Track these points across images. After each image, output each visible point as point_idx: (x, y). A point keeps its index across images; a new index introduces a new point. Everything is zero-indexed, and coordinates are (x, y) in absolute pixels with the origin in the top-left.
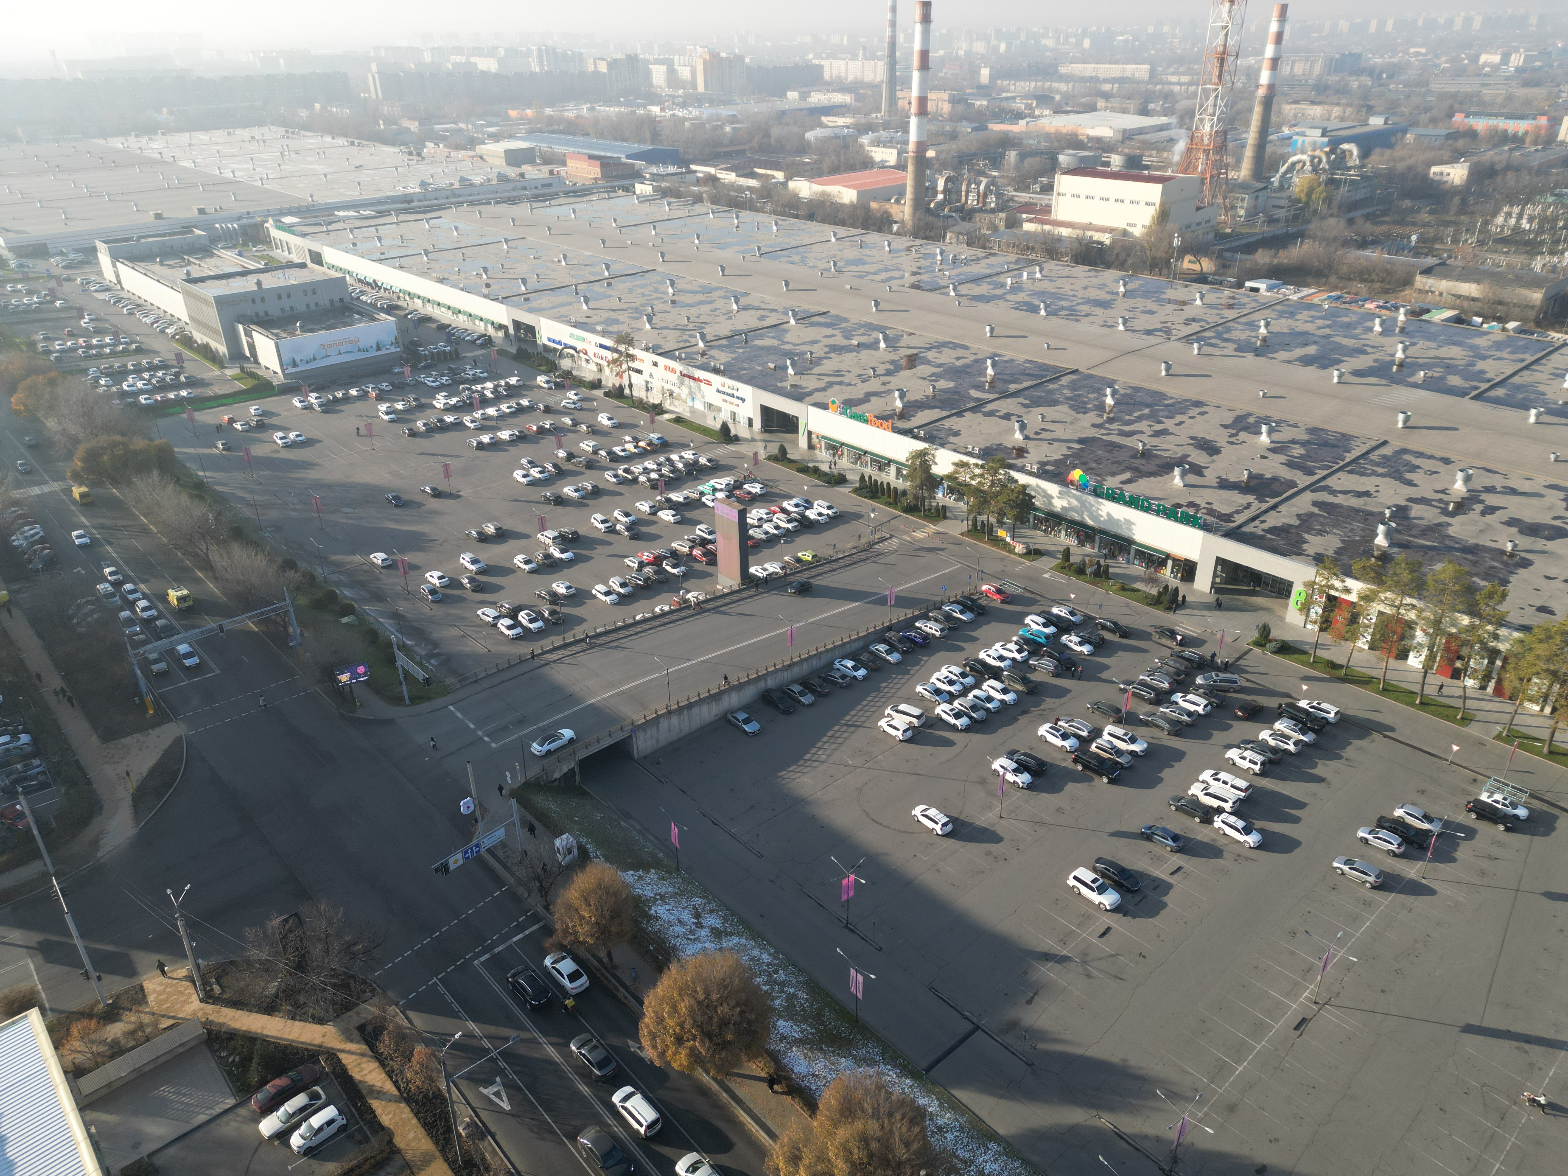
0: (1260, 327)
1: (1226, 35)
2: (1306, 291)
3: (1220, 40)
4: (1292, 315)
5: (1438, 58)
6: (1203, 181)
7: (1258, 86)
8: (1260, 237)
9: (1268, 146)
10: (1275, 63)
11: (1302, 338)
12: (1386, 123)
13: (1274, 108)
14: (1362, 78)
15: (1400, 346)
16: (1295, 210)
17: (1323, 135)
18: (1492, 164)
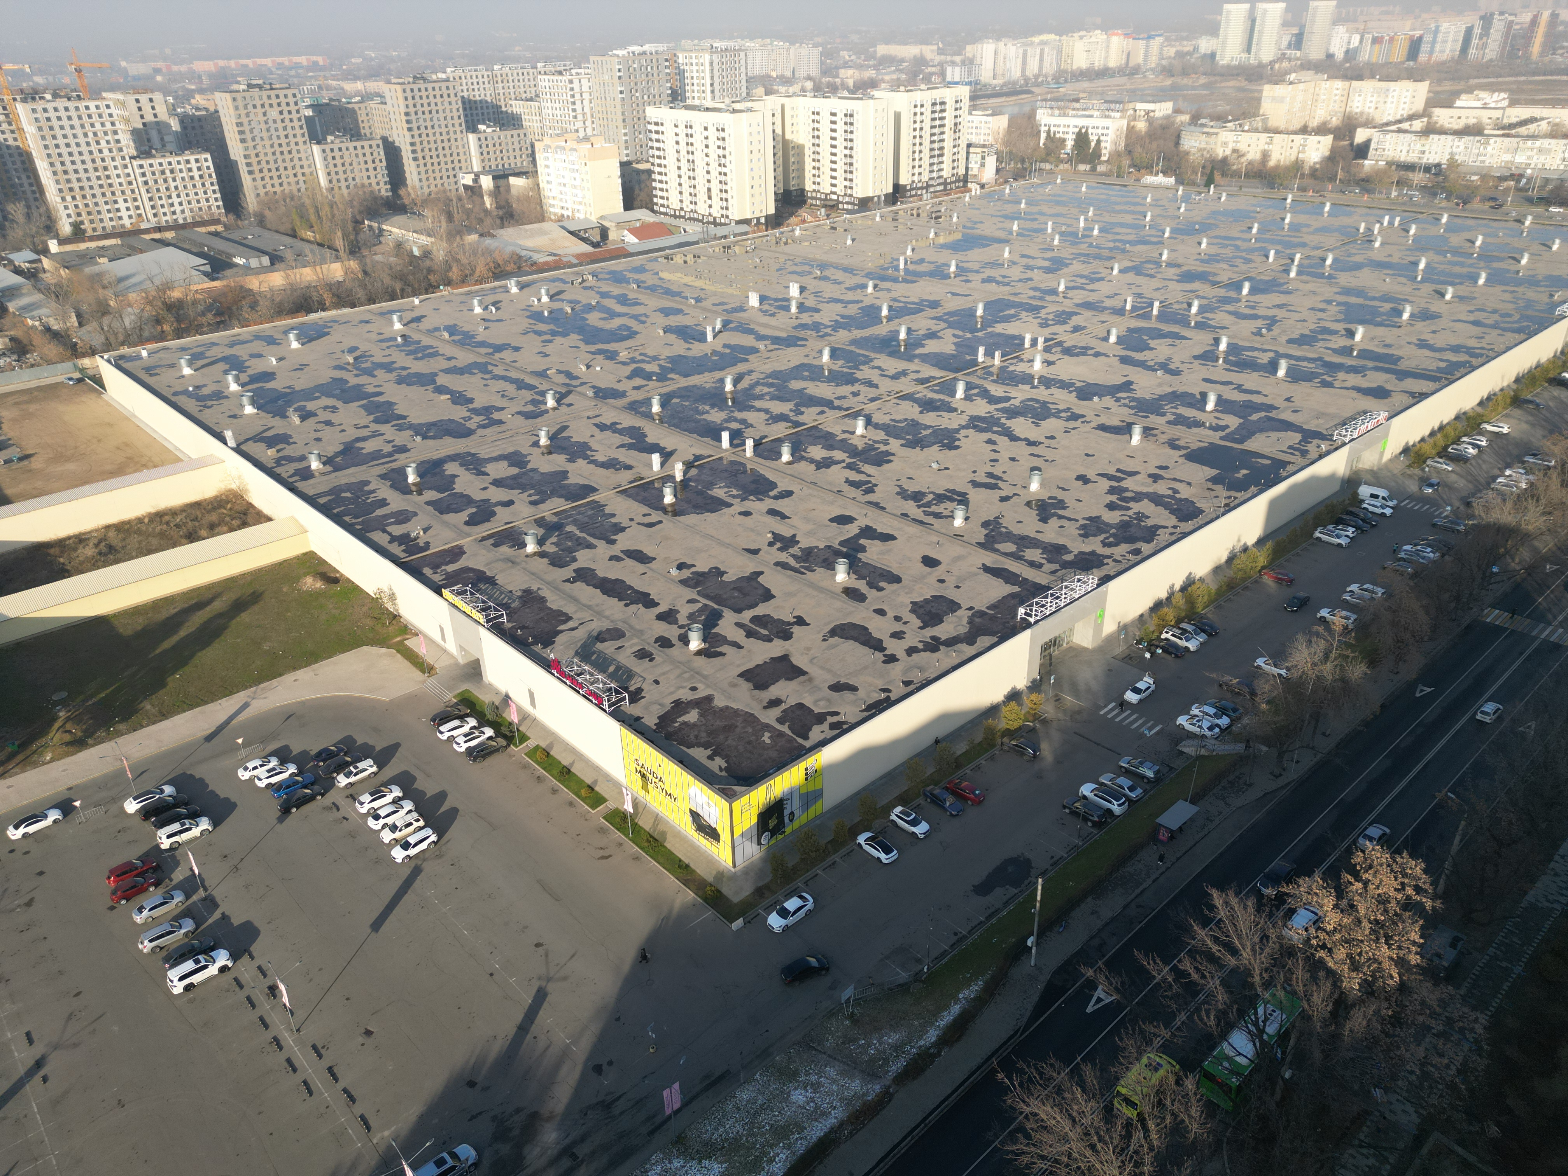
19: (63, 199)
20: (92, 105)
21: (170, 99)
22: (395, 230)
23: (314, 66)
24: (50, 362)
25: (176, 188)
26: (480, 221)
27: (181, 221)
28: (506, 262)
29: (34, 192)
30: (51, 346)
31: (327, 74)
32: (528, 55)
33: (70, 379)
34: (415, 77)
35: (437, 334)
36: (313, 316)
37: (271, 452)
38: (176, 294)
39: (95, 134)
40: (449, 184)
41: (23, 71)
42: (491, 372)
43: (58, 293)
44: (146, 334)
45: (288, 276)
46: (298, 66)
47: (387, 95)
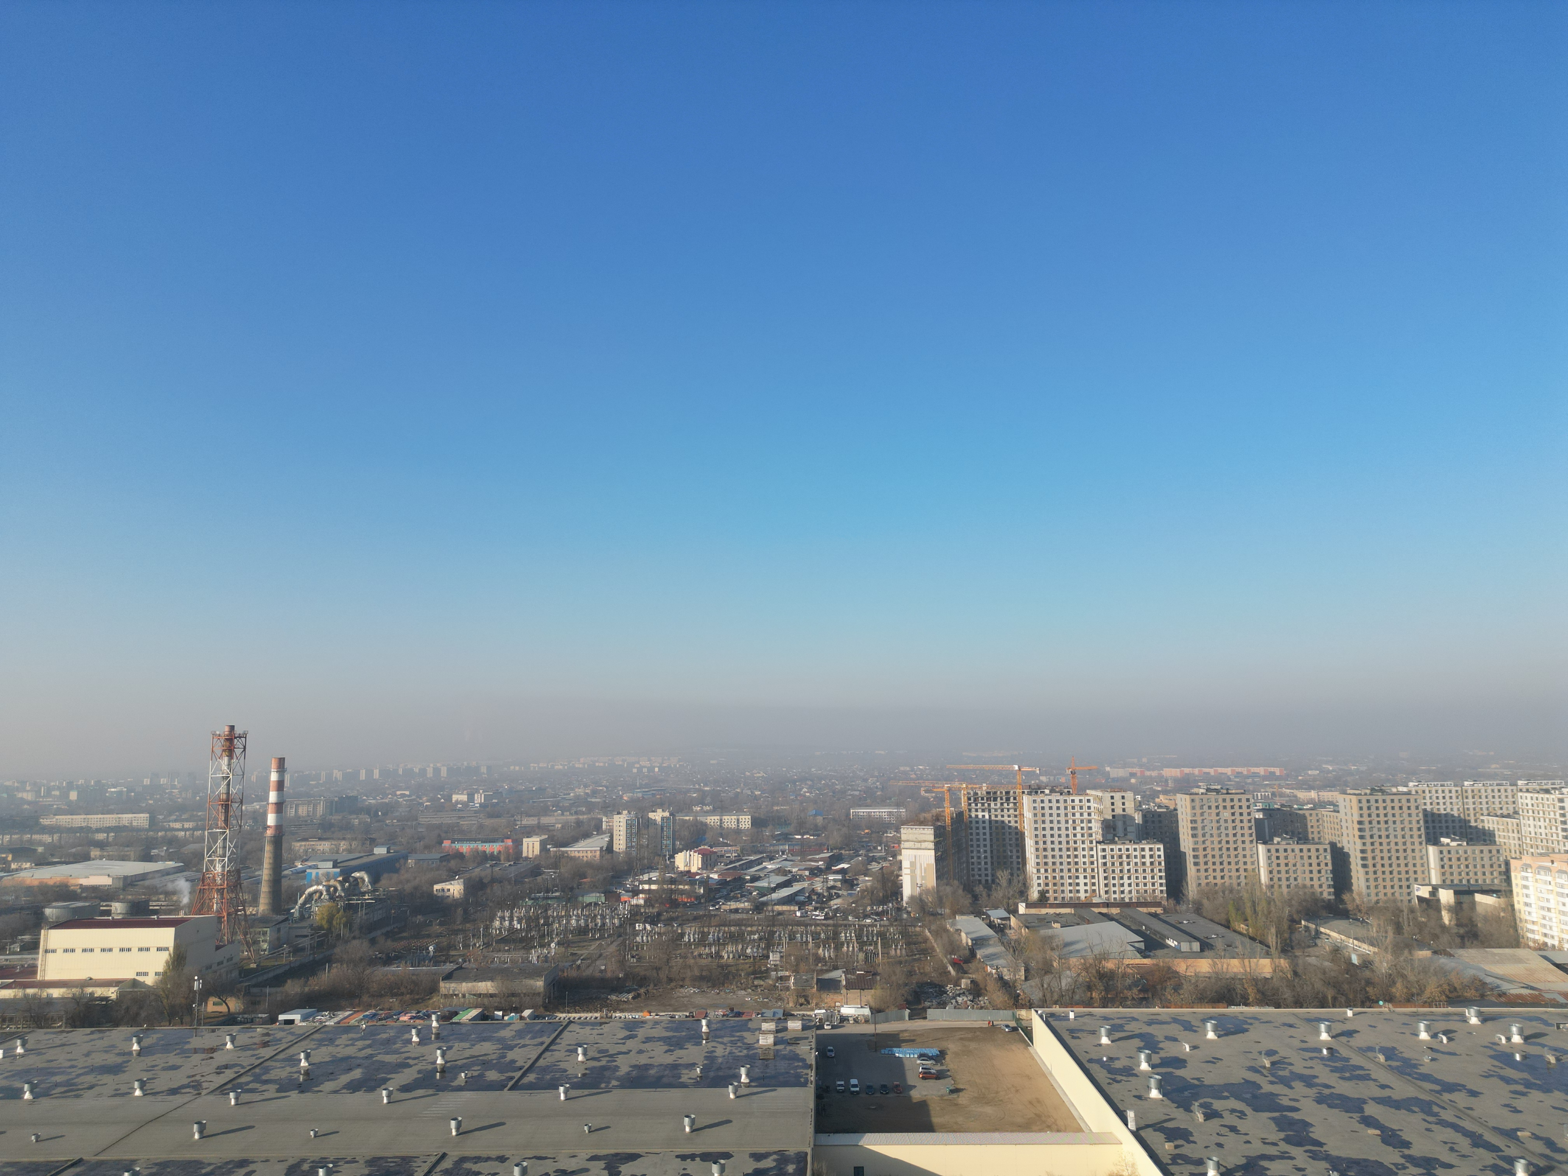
0: (301, 1060)
1: (228, 785)
2: (341, 1015)
3: (222, 788)
4: (331, 1041)
5: (421, 799)
6: (219, 919)
7: (266, 827)
8: (287, 968)
9: (283, 880)
10: (279, 807)
11: (345, 1064)
12: (388, 852)
13: (284, 846)
14: (361, 816)
15: (439, 1052)
16: (319, 937)
17: (334, 867)
18: (481, 880)
19: (1038, 871)
20: (1077, 799)
21: (1139, 798)
22: (1334, 934)
23: (1271, 776)
24: (996, 1008)
25: (1129, 871)
26: (1435, 937)
27: (1127, 900)
28: (1465, 987)
29: (1018, 863)
30: (999, 993)
31: (1282, 783)
32: (1507, 772)
33: (1007, 1026)
34: (1373, 790)
35: (1370, 1054)
36: (1234, 1009)
37: (1169, 1146)
38: (1110, 965)
39: (1074, 822)
40: (1400, 895)
41: (1034, 772)
42: (1436, 1115)
43: (1016, 948)
44: (1077, 997)
45: (1215, 964)
46: (1256, 775)
47: (1341, 804)
